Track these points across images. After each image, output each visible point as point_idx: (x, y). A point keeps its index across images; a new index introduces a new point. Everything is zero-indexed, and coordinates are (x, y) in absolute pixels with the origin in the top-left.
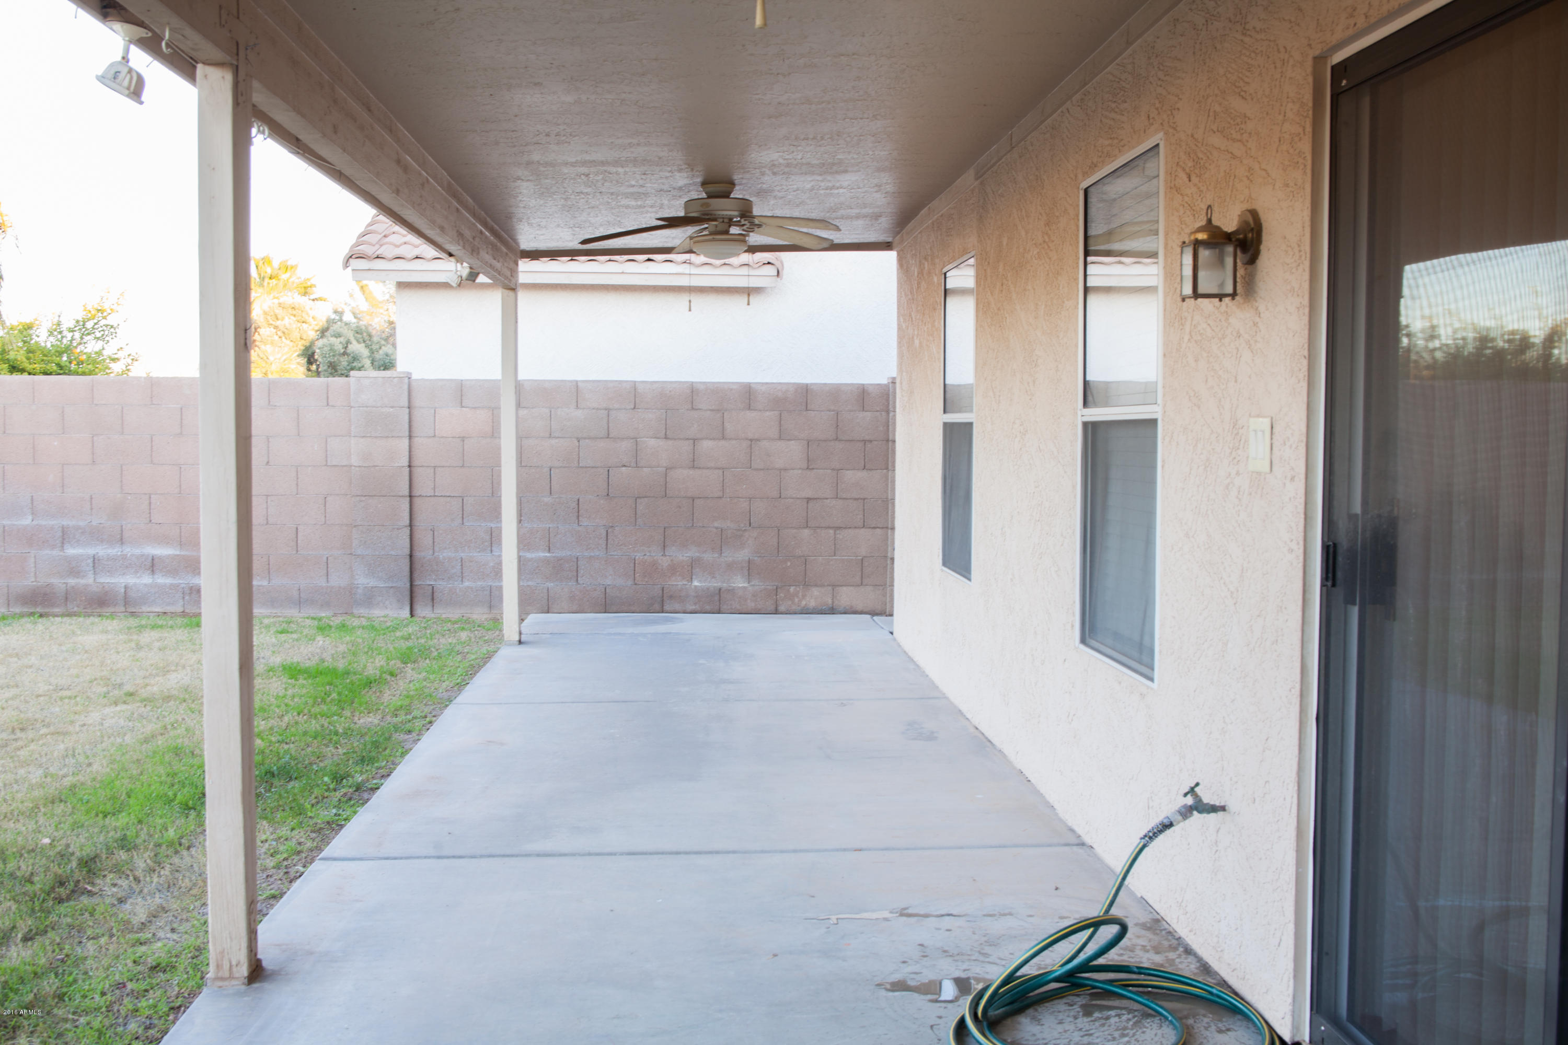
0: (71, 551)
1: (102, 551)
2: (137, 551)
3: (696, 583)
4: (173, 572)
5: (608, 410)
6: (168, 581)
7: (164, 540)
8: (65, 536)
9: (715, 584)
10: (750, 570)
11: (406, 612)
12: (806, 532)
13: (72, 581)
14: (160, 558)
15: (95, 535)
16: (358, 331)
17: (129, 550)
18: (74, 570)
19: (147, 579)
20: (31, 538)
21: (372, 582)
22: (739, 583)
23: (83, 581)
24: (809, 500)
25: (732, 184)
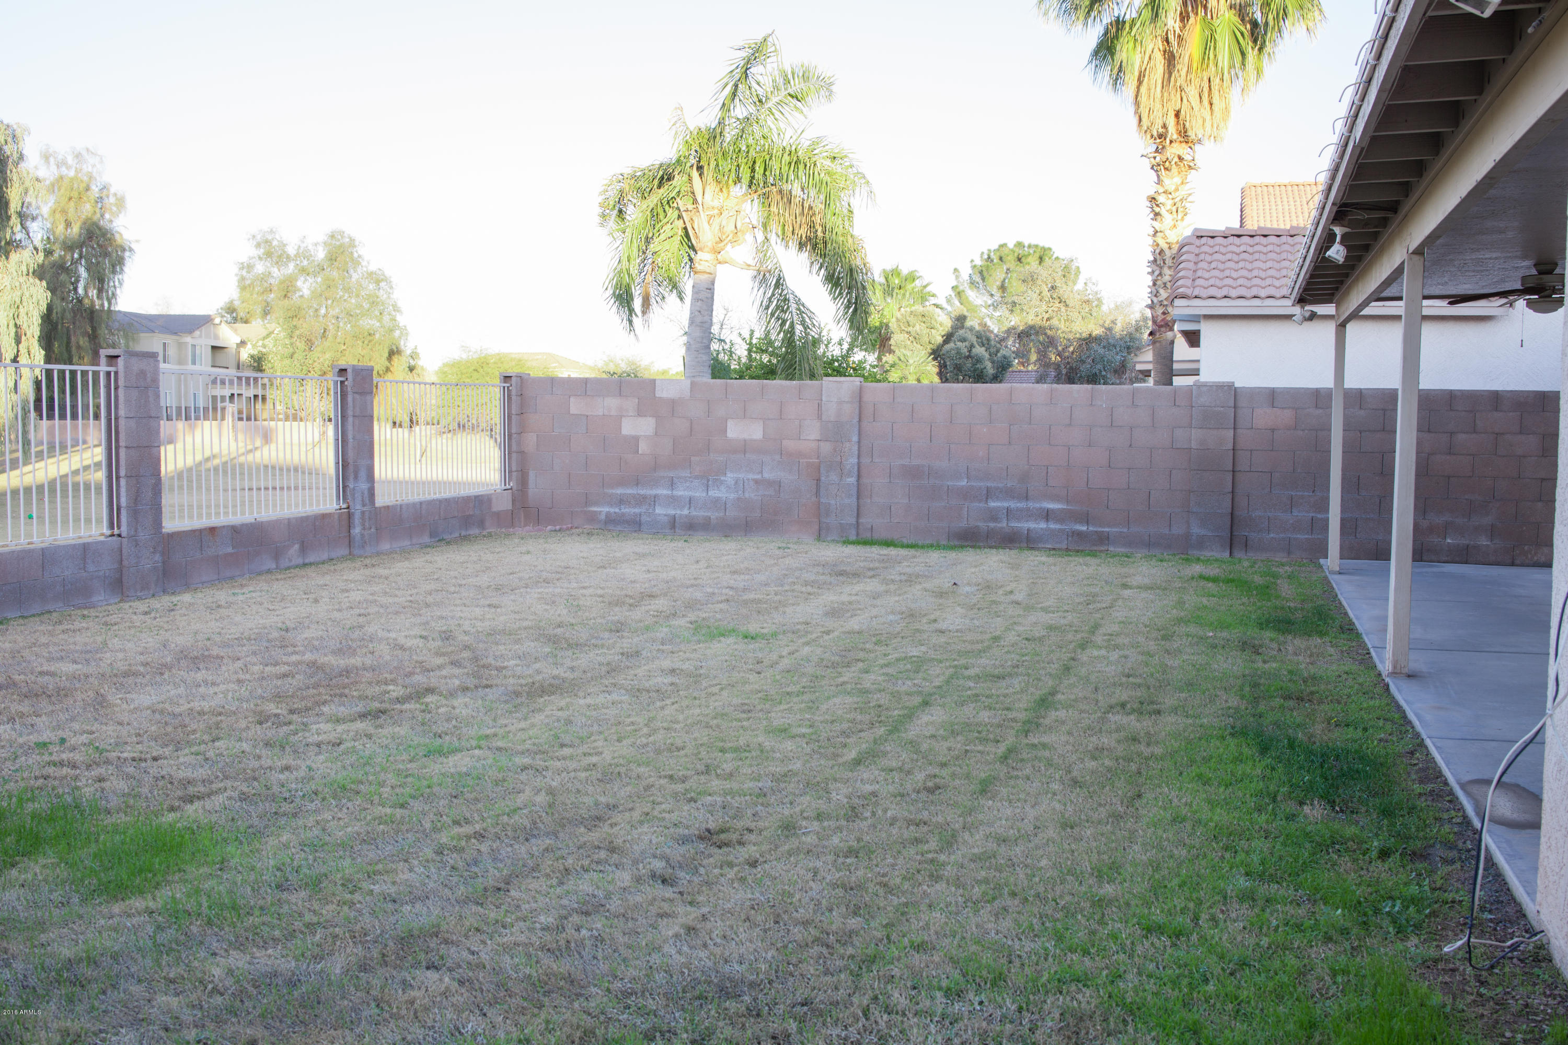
0: (992, 504)
1: (1013, 504)
2: (1038, 505)
3: (1449, 541)
4: (1061, 521)
5: (1384, 410)
6: (1058, 526)
7: (1055, 498)
8: (989, 494)
9: (1465, 542)
10: (1492, 532)
11: (1228, 554)
12: (1540, 504)
13: (992, 525)
14: (1053, 510)
15: (1009, 493)
16: (979, 336)
17: (1031, 505)
18: (993, 516)
19: (1043, 525)
20: (966, 494)
21: (1203, 532)
22: (1484, 541)
23: (999, 525)
24: (1543, 480)
25: (1556, 264)
